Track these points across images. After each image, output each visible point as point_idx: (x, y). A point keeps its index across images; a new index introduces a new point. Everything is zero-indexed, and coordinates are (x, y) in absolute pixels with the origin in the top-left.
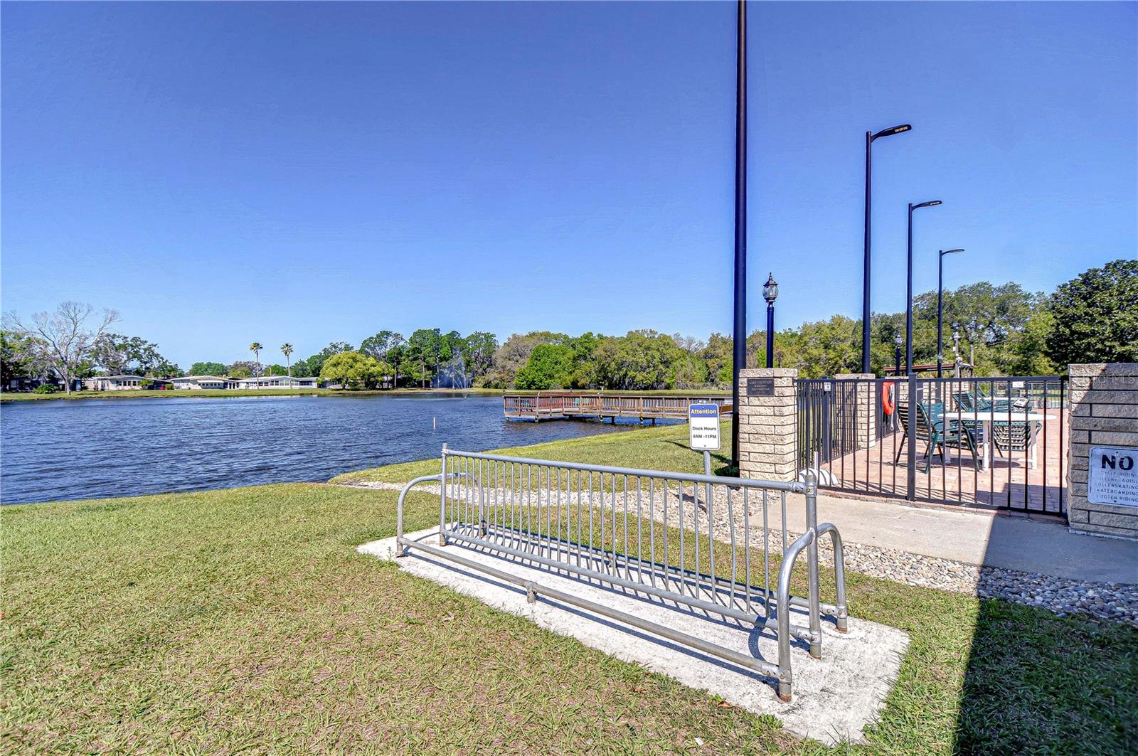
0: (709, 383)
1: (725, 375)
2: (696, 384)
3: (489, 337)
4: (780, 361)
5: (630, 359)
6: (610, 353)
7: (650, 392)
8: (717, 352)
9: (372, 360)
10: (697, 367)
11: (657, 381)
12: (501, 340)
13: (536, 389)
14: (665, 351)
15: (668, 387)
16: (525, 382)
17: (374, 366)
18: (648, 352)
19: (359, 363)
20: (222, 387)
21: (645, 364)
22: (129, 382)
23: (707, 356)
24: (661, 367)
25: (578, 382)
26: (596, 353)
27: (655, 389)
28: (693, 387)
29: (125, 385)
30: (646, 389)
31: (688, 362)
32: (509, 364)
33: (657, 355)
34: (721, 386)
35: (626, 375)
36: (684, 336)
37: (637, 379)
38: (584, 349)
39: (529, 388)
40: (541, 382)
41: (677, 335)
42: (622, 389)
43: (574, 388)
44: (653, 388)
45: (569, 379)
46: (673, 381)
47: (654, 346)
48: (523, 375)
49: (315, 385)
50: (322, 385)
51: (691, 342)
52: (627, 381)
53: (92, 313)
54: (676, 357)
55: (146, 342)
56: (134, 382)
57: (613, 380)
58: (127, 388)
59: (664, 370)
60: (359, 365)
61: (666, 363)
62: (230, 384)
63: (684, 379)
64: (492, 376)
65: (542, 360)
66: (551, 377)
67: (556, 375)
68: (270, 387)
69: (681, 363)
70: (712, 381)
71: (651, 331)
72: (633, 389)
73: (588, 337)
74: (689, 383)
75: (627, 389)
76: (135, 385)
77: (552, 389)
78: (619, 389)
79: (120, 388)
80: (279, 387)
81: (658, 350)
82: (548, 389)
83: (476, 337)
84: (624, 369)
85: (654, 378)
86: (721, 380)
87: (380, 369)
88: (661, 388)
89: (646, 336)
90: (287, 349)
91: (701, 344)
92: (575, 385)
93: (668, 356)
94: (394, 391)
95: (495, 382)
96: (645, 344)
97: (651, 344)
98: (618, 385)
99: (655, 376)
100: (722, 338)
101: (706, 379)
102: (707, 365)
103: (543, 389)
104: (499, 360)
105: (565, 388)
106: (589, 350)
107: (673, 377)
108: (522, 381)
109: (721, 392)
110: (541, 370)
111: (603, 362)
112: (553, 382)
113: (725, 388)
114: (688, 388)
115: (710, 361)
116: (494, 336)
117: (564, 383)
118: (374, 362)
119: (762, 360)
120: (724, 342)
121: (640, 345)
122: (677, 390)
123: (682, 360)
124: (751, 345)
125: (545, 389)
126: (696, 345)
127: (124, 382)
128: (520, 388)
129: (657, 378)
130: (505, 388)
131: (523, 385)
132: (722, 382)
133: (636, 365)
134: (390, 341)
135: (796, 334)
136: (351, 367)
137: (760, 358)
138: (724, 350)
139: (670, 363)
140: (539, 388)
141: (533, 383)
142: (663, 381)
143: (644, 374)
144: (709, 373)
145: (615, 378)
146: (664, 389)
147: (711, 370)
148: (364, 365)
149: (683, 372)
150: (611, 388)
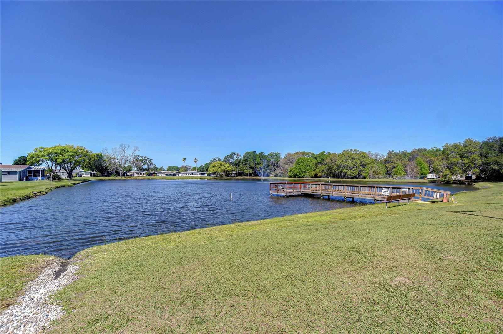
0: (388, 176)
1: (397, 172)
2: (380, 176)
3: (277, 154)
4: (430, 164)
5: (344, 164)
6: (333, 161)
7: (355, 180)
8: (392, 160)
10: (381, 167)
11: (358, 175)
12: (283, 156)
13: (298, 177)
14: (362, 160)
15: (364, 178)
16: (293, 174)
17: (229, 167)
18: (354, 160)
20: (173, 175)
21: (352, 165)
22: (142, 173)
23: (386, 162)
24: (360, 167)
25: (318, 174)
26: (326, 161)
28: (379, 178)
29: (140, 174)
30: (352, 178)
31: (375, 165)
32: (286, 166)
33: (358, 161)
34: (395, 177)
35: (342, 171)
36: (373, 152)
37: (348, 173)
38: (320, 159)
39: (295, 177)
40: (300, 174)
41: (370, 152)
44: (357, 178)
45: (313, 173)
47: (357, 157)
48: (292, 171)
49: (206, 175)
50: (209, 175)
51: (377, 155)
52: (342, 175)
53: (130, 148)
54: (369, 163)
55: (149, 158)
56: (143, 173)
58: (141, 175)
59: (362, 169)
60: (223, 167)
61: (363, 166)
62: (176, 174)
63: (373, 174)
64: (278, 171)
65: (301, 165)
66: (305, 172)
67: (307, 172)
68: (190, 175)
69: (372, 165)
70: (390, 175)
71: (355, 150)
72: (345, 178)
73: (323, 153)
74: (376, 176)
76: (143, 174)
77: (306, 177)
78: (339, 178)
79: (139, 175)
80: (193, 175)
81: (359, 159)
82: (303, 178)
83: (272, 154)
84: (341, 169)
85: (357, 173)
86: (395, 174)
87: (231, 169)
88: (361, 178)
89: (352, 152)
90: (196, 160)
91: (383, 156)
92: (316, 176)
93: (364, 162)
94: (236, 178)
95: (279, 174)
96: (352, 157)
97: (355, 157)
98: (338, 176)
99: (357, 172)
100: (395, 153)
101: (386, 174)
102: (386, 167)
103: (301, 178)
104: (281, 165)
105: (311, 177)
106: (323, 160)
107: (367, 173)
108: (291, 174)
109: (395, 180)
110: (300, 169)
111: (330, 165)
112: (306, 175)
113: (397, 179)
114: (376, 178)
115: (388, 165)
116: (280, 154)
117: (311, 175)
118: (229, 166)
119: (419, 164)
120: (396, 155)
121: (349, 157)
122: (369, 179)
123: (372, 164)
124: (412, 156)
125: (302, 178)
126: (380, 156)
127: (140, 173)
128: (291, 177)
129: (358, 173)
130: (284, 177)
131: (292, 176)
132: (396, 176)
133: (347, 167)
134: (235, 157)
135: (440, 150)
136: (220, 168)
137: (418, 163)
138: (396, 159)
139: (365, 166)
140: (299, 177)
141: (296, 175)
142: (361, 175)
143: (352, 171)
144: (388, 171)
145: (336, 173)
146: (363, 178)
147: (389, 169)
148: (225, 167)
149: (373, 170)
150: (334, 178)
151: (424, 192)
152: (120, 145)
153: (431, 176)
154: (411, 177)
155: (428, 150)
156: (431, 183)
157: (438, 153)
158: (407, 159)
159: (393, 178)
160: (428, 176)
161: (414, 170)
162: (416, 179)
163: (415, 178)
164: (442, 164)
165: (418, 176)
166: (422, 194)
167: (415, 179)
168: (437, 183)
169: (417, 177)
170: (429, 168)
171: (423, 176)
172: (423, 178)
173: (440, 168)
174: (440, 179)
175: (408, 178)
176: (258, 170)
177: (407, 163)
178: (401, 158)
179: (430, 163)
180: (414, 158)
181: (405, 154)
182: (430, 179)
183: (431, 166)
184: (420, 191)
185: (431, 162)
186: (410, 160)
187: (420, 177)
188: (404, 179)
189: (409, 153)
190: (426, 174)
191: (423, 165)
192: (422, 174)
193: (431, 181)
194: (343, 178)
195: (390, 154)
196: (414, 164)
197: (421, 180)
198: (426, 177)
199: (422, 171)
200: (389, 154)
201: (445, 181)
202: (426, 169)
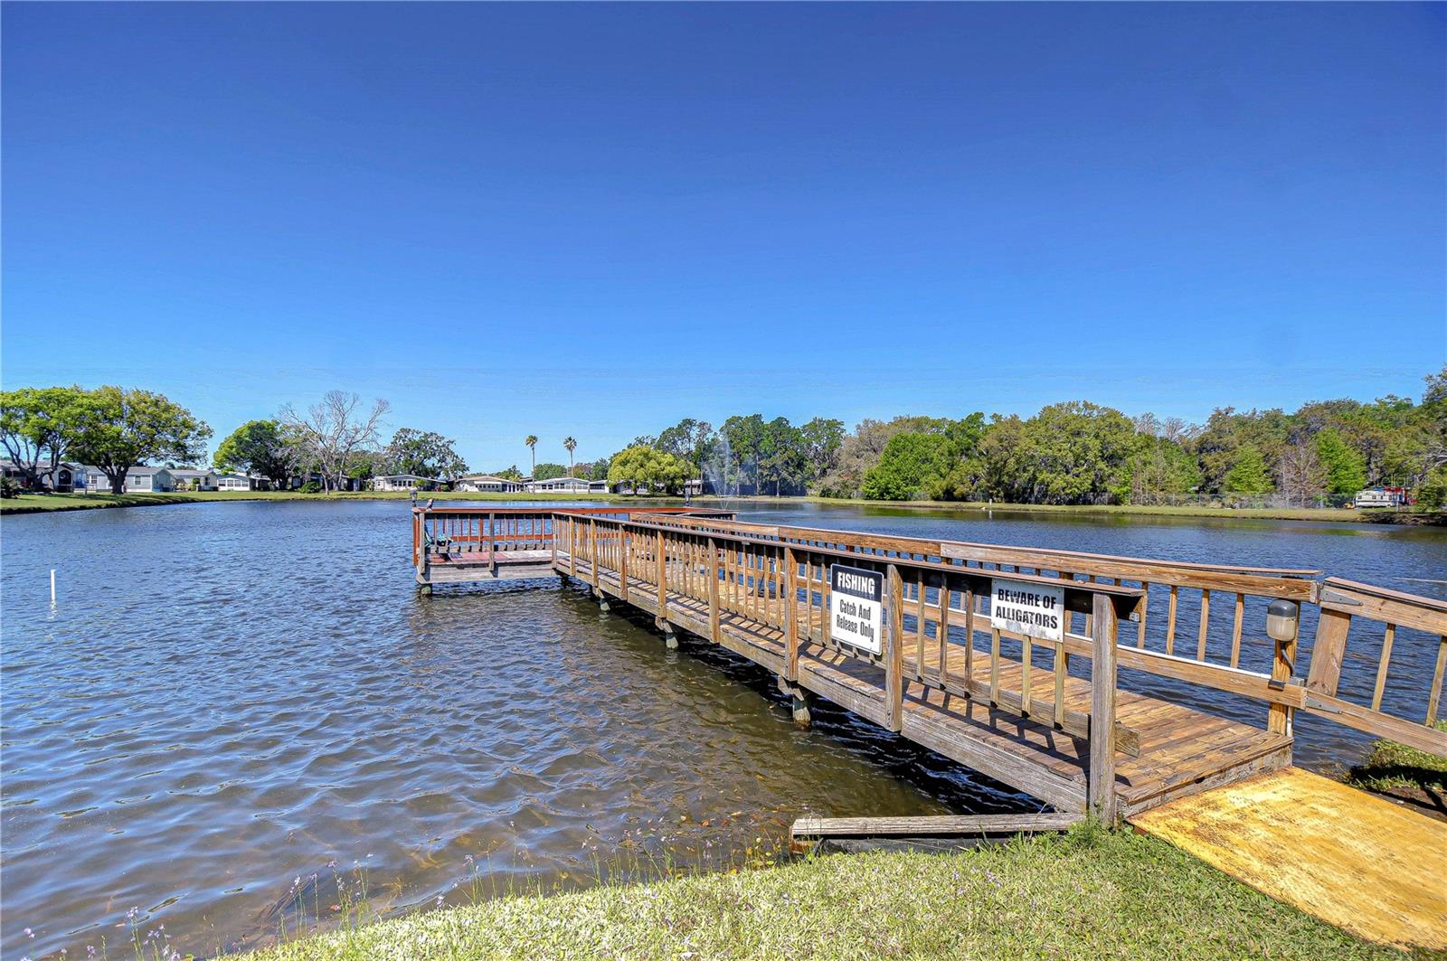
0: (1207, 496)
1: (1238, 480)
2: (1173, 497)
3: (833, 426)
4: (1370, 455)
5: (1041, 451)
6: (1007, 444)
7: (1078, 508)
8: (1225, 440)
9: (669, 458)
10: (1176, 465)
11: (1092, 490)
12: (850, 430)
13: (892, 499)
14: (1109, 438)
15: (1116, 501)
16: (876, 489)
17: (670, 464)
18: (1077, 439)
19: (652, 461)
20: (500, 488)
21: (1070, 459)
22: (405, 482)
23: (1203, 447)
24: (1102, 465)
25: (955, 490)
26: (983, 445)
27: (1090, 503)
28: (1168, 502)
29: (400, 485)
30: (1071, 503)
31: (1157, 457)
32: (854, 462)
33: (1095, 444)
34: (1228, 501)
35: (1034, 478)
36: (1161, 418)
37: (1053, 487)
38: (965, 438)
39: (881, 497)
40: (898, 488)
41: (1149, 416)
42: (1030, 502)
43: (948, 499)
44: (1087, 502)
45: (939, 486)
46: (1125, 489)
47: (1090, 428)
48: (874, 478)
49: (607, 489)
50: (615, 489)
51: (1174, 426)
52: (1036, 489)
54: (1134, 448)
57: (1013, 487)
58: (402, 488)
59: (1108, 471)
60: (653, 463)
61: (1112, 459)
62: (510, 487)
63: (1148, 487)
64: (831, 480)
65: (901, 457)
66: (916, 482)
67: (923, 480)
68: (554, 491)
69: (1143, 457)
70: (1215, 491)
71: (1086, 405)
72: (1050, 503)
73: (975, 419)
74: (1159, 495)
75: (1038, 502)
77: (916, 499)
78: (1025, 501)
79: (396, 488)
80: (565, 490)
81: (1097, 436)
82: (910, 500)
83: (815, 426)
84: (1031, 469)
85: (1087, 485)
86: (1231, 489)
87: (677, 470)
88: (1103, 503)
89: (1075, 412)
90: (571, 444)
91: (1195, 429)
92: (949, 495)
93: (1115, 446)
94: (700, 499)
95: (835, 489)
96: (1073, 426)
97: (1082, 427)
98: (1023, 496)
99: (1090, 482)
100: (1236, 417)
101: (1202, 489)
102: (1201, 465)
103: (902, 500)
104: (843, 458)
105: (937, 499)
106: (976, 440)
107: (1125, 484)
108: (872, 488)
109: (1228, 512)
110: (898, 471)
111: (996, 458)
112: (918, 491)
113: (1237, 505)
114: (1156, 503)
115: (1208, 459)
116: (842, 423)
117: (931, 491)
118: (672, 460)
119: (1329, 451)
120: (1242, 422)
121: (1061, 428)
122: (1132, 507)
123: (1145, 453)
124: (1302, 428)
125: (905, 500)
126: (1186, 431)
127: (400, 482)
128: (869, 497)
129: (1093, 484)
130: (850, 498)
131: (873, 493)
132: (1232, 494)
133: (1052, 464)
134: (694, 432)
135: (1409, 406)
136: (642, 466)
137: (1323, 449)
138: (1240, 437)
139: (1121, 459)
140: (896, 499)
141: (887, 491)
142: (1105, 491)
143: (1069, 478)
144: (1209, 479)
145: (1016, 486)
146: (1109, 504)
147: (1213, 472)
148: (659, 464)
149: (1146, 475)
150: (1010, 501)
151: (1332, 640)
152: (330, 396)
153: (1374, 497)
154: (1294, 501)
155: (1362, 405)
156: (1374, 522)
157: (1402, 416)
158: (1283, 435)
159: (1223, 504)
160: (1360, 497)
161: (1305, 475)
162: (1313, 507)
163: (1312, 502)
164: (1423, 448)
165: (1322, 496)
166: (1300, 668)
167: (1307, 507)
168: (1401, 523)
169: (1318, 500)
170: (1365, 468)
171: (1339, 498)
172: (1339, 504)
173: (1414, 462)
174: (1412, 509)
175: (1281, 502)
176: (768, 475)
177: (1279, 451)
178: (1258, 435)
179: (1370, 449)
180: (1310, 431)
181: (1274, 419)
182: (1370, 507)
183: (1373, 460)
184: (1283, 627)
185: (1376, 447)
186: (1291, 440)
187: (1330, 501)
188: (1266, 507)
189: (1288, 417)
190: (1355, 491)
191: (1341, 457)
192: (1337, 490)
193: (1377, 515)
194: (1041, 504)
195: (1219, 419)
196: (1305, 453)
197: (1334, 513)
198: (1351, 500)
199: (1336, 478)
200: (1214, 419)
201: (1433, 515)
202: (1354, 470)
